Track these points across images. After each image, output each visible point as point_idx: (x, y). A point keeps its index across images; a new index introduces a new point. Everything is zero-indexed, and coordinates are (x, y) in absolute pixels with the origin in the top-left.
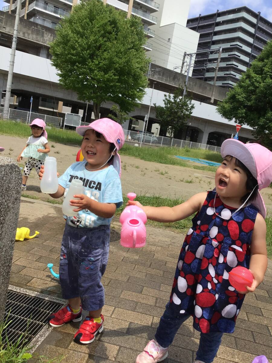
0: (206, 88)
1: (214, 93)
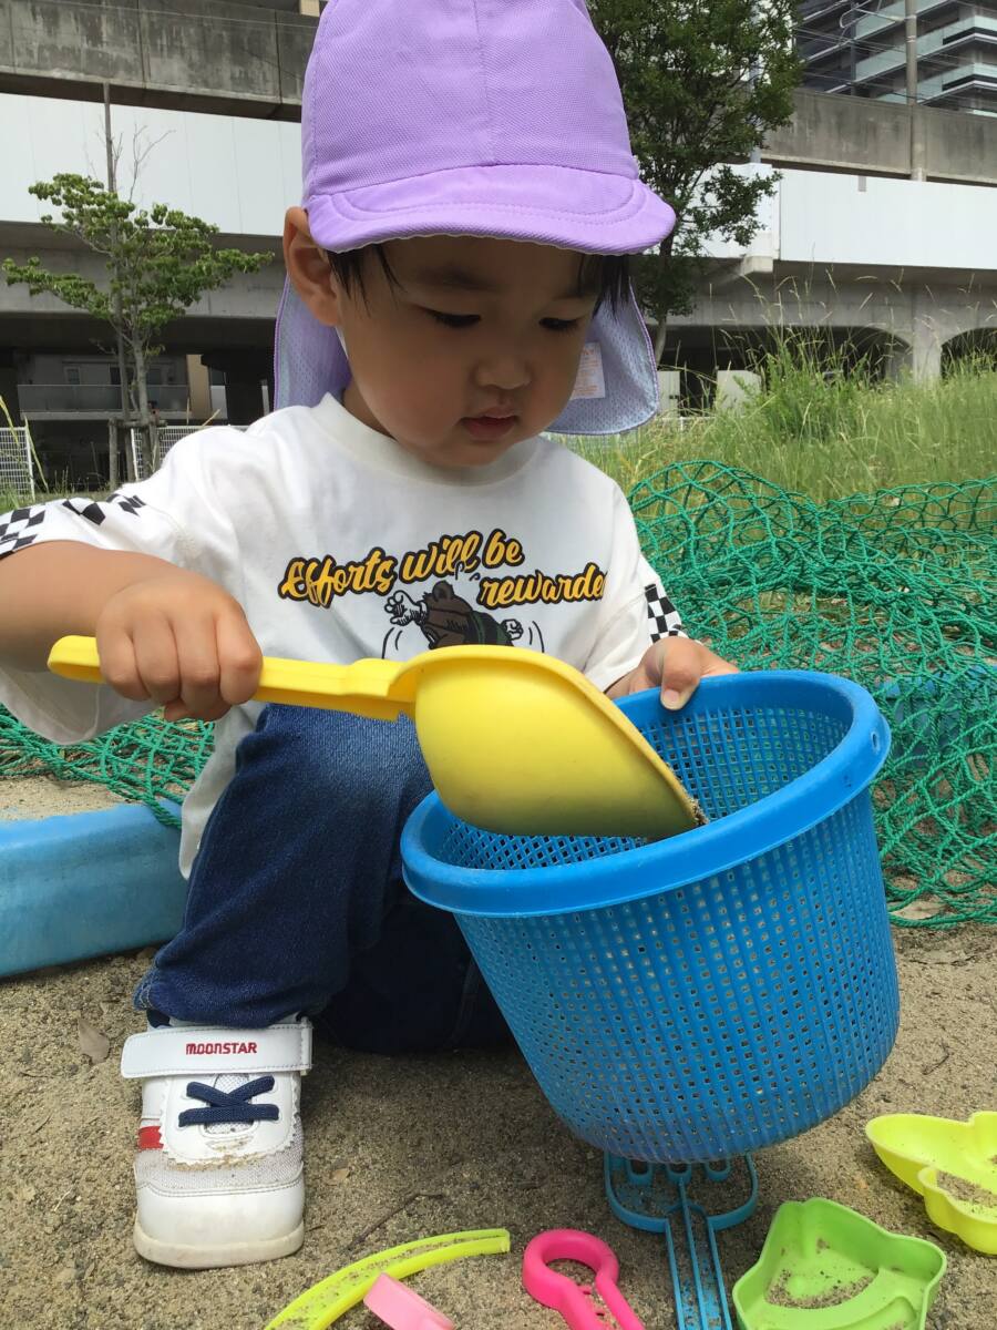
0: (874, 129)
1: (919, 147)
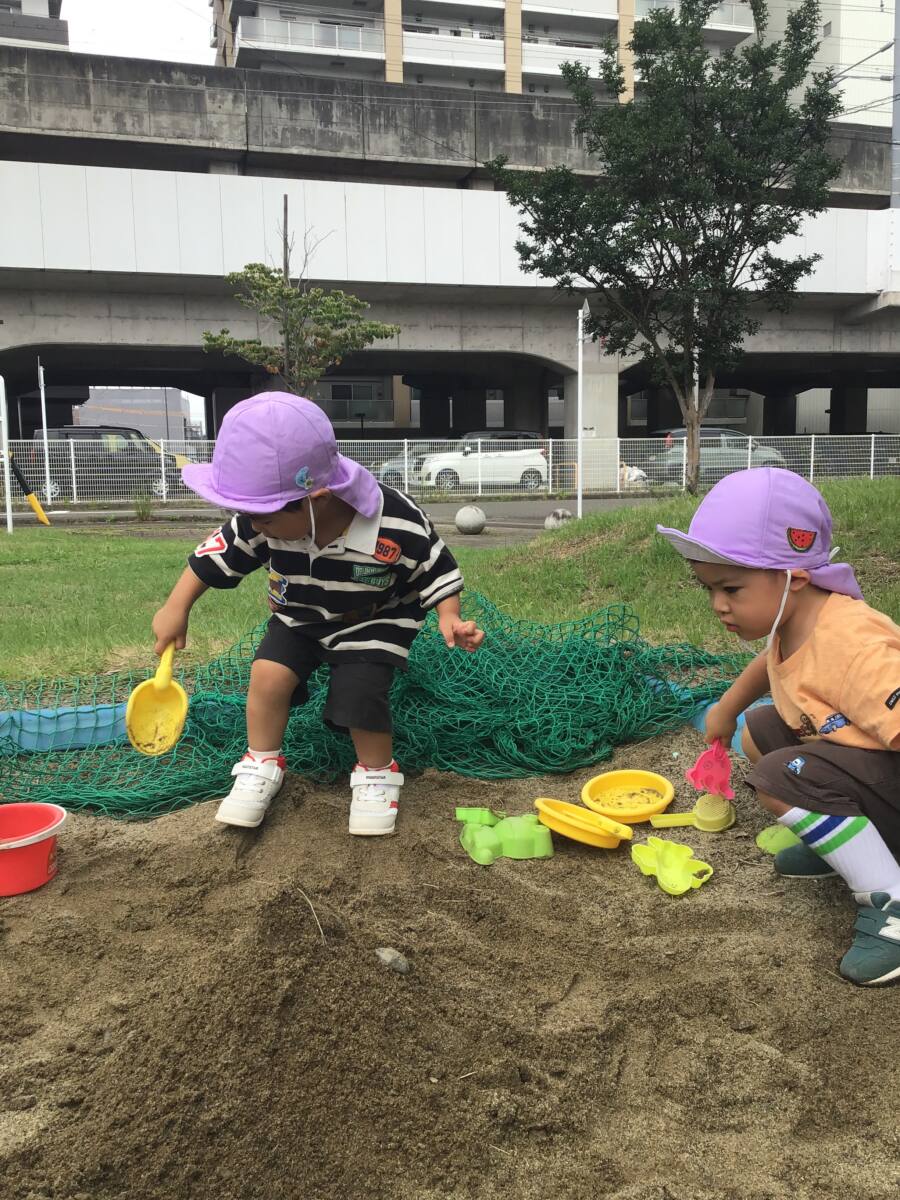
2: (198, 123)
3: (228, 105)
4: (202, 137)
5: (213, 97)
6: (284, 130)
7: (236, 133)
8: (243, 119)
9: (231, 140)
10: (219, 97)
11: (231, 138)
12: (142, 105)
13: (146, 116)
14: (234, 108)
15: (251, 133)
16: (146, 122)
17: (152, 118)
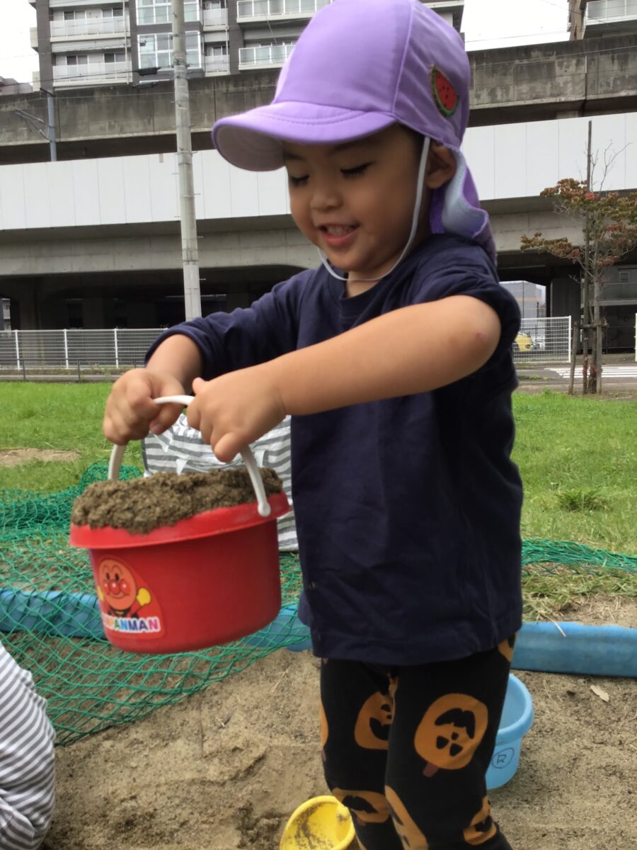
2: (549, 86)
3: (572, 69)
4: (552, 95)
5: (561, 65)
6: (615, 80)
7: (577, 88)
8: (583, 76)
9: (573, 95)
10: (565, 64)
11: (573, 93)
12: (509, 80)
13: (511, 87)
14: (576, 70)
15: (589, 86)
16: (511, 92)
17: (516, 88)
